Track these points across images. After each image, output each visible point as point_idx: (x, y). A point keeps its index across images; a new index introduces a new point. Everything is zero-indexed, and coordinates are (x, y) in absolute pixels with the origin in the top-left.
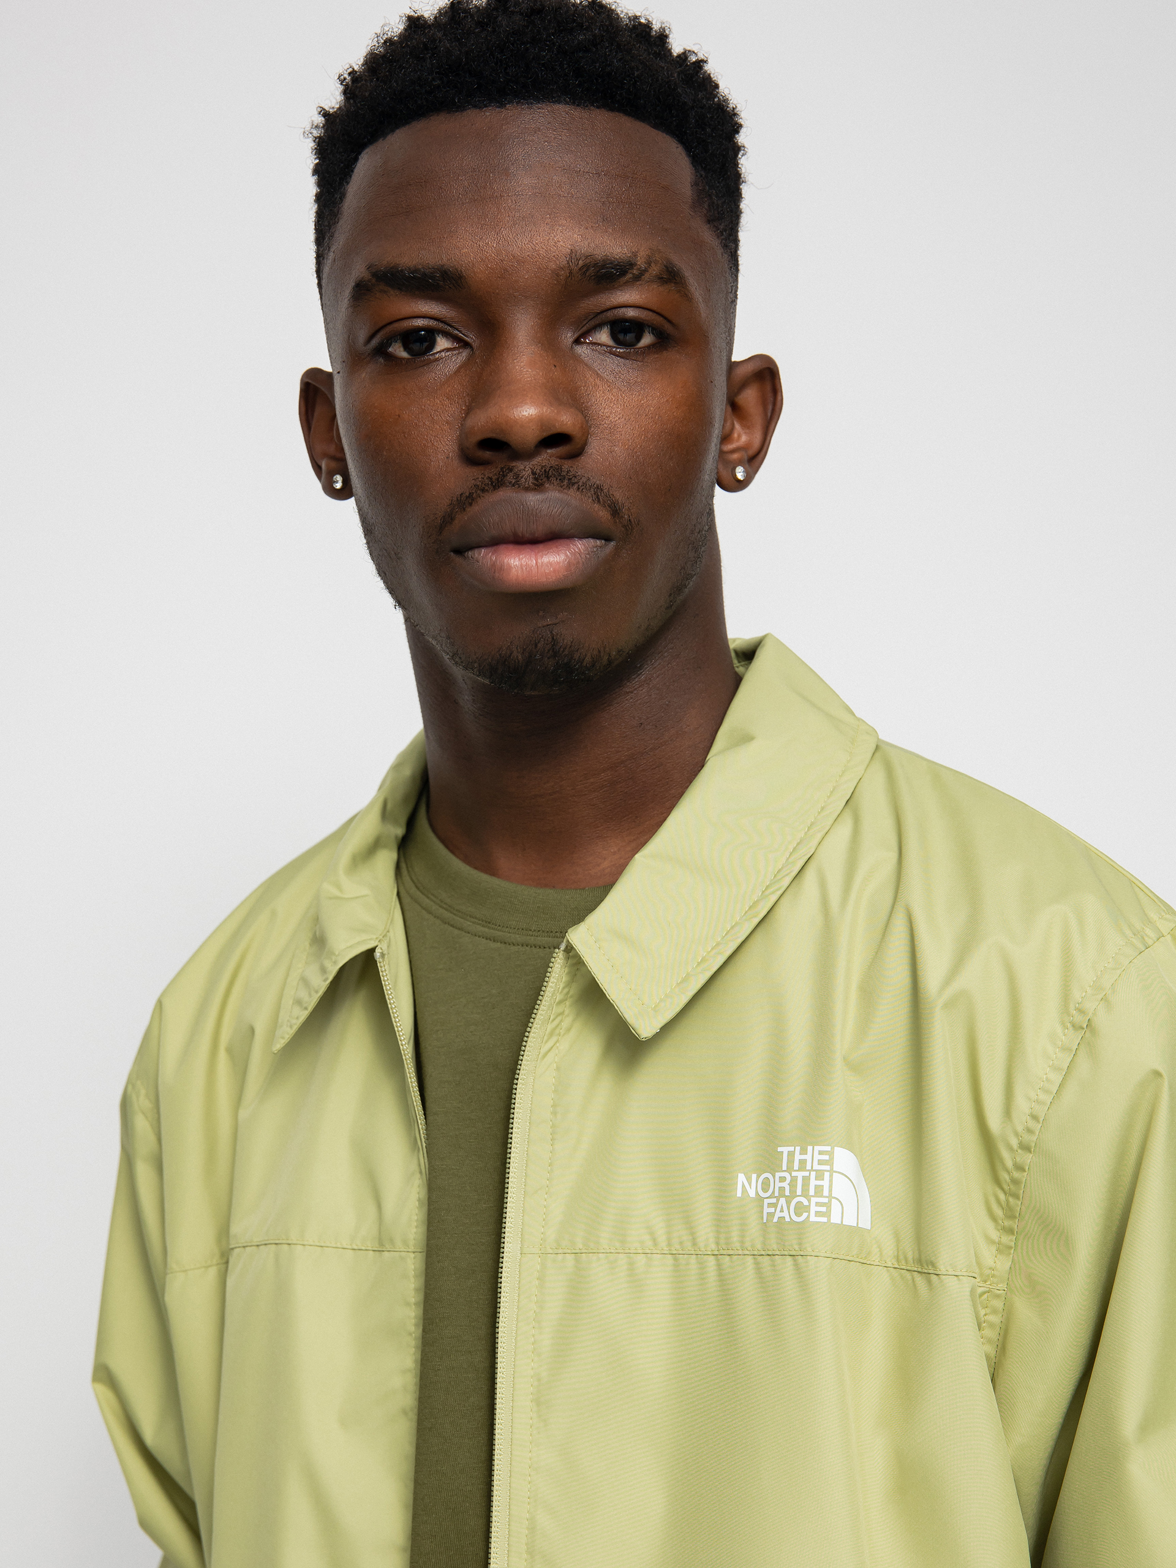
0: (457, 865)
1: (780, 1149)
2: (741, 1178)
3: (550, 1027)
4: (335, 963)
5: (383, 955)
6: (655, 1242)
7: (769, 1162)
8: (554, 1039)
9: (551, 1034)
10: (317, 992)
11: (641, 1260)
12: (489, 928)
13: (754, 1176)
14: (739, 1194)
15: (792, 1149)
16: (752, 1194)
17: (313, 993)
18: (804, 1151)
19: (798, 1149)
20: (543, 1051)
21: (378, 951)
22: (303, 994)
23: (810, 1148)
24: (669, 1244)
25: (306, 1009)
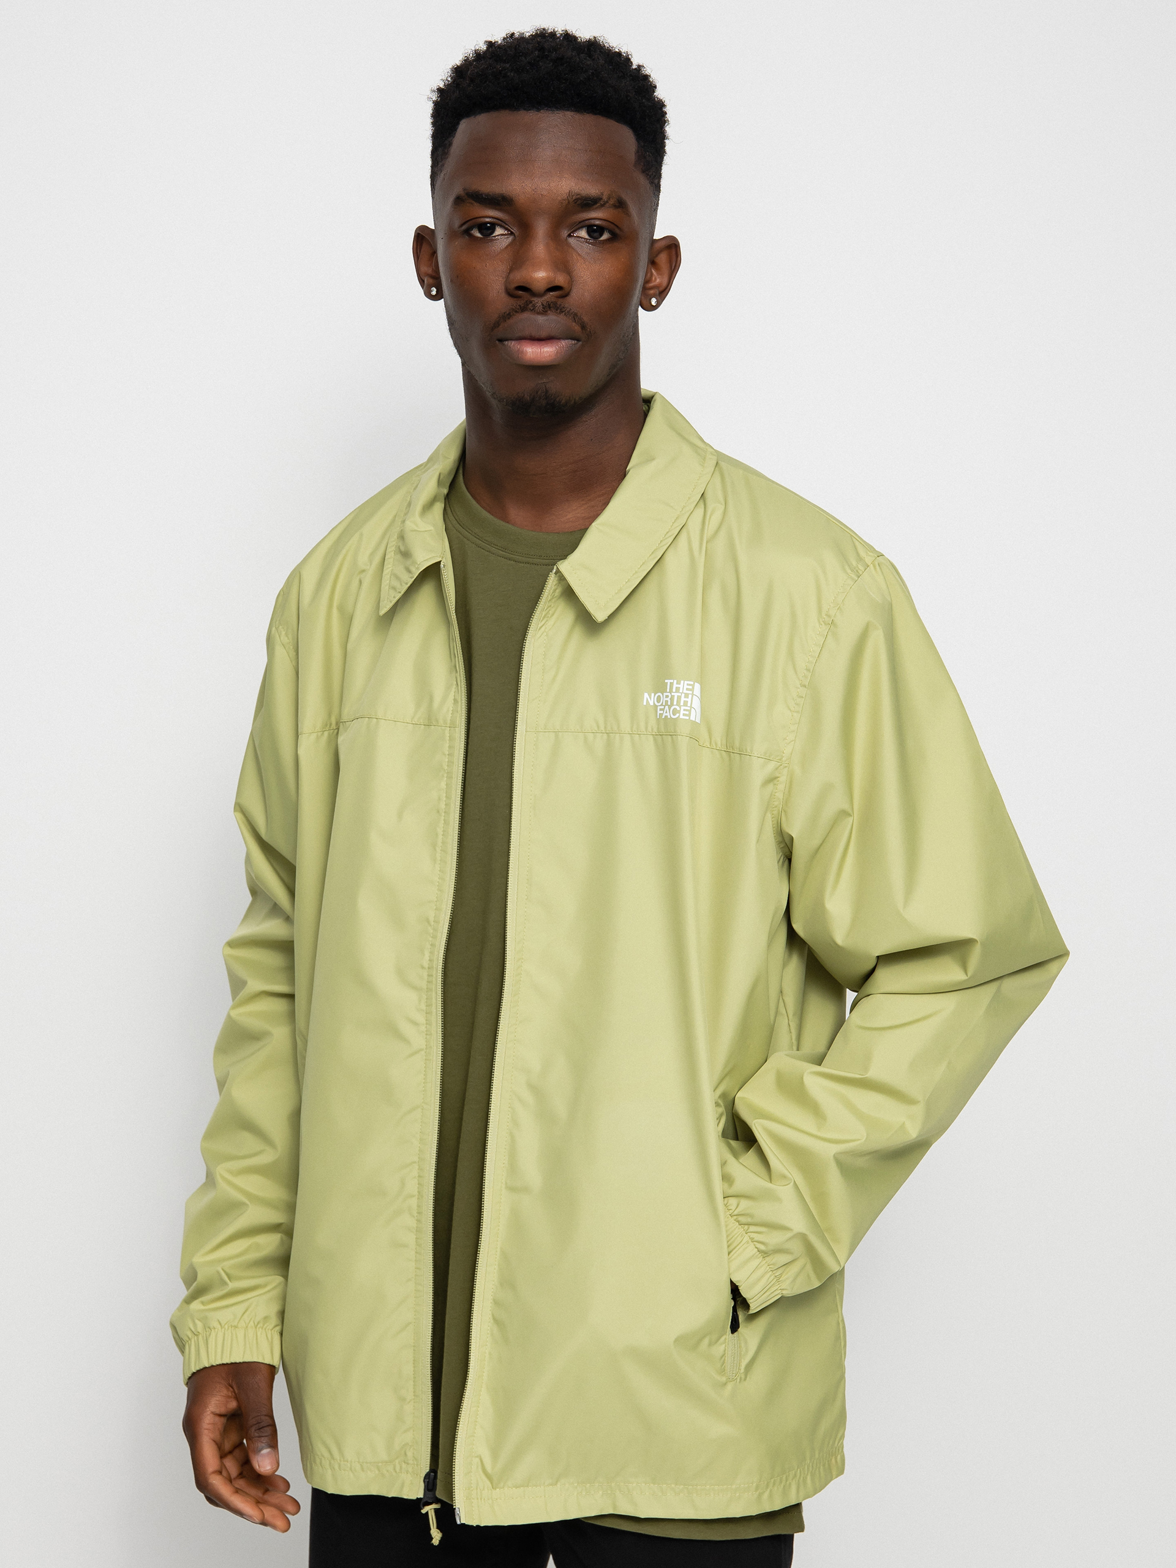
0: (485, 514)
1: (666, 681)
2: (646, 695)
3: (544, 613)
4: (418, 568)
5: (444, 566)
6: (598, 727)
7: (660, 687)
8: (545, 619)
9: (544, 617)
10: (407, 584)
11: (591, 736)
12: (506, 552)
13: (653, 694)
14: (645, 704)
15: (672, 681)
16: (652, 703)
17: (403, 584)
18: (678, 683)
19: (675, 681)
20: (539, 626)
21: (442, 563)
22: (396, 584)
23: (682, 682)
24: (605, 728)
25: (400, 592)
